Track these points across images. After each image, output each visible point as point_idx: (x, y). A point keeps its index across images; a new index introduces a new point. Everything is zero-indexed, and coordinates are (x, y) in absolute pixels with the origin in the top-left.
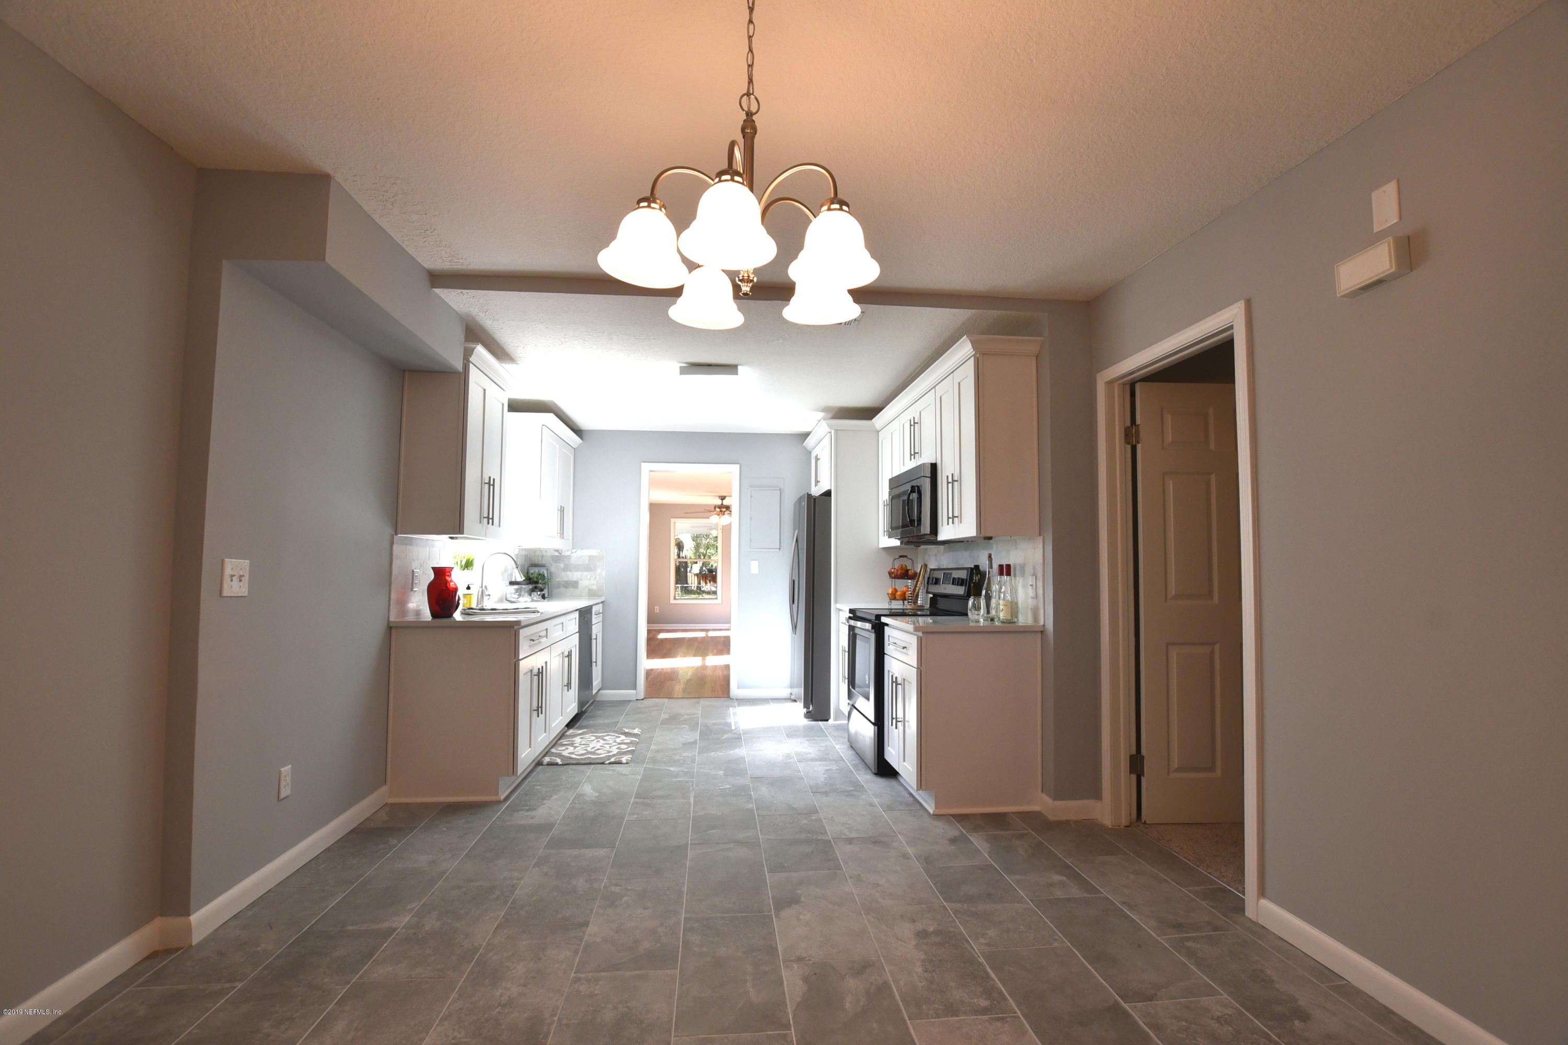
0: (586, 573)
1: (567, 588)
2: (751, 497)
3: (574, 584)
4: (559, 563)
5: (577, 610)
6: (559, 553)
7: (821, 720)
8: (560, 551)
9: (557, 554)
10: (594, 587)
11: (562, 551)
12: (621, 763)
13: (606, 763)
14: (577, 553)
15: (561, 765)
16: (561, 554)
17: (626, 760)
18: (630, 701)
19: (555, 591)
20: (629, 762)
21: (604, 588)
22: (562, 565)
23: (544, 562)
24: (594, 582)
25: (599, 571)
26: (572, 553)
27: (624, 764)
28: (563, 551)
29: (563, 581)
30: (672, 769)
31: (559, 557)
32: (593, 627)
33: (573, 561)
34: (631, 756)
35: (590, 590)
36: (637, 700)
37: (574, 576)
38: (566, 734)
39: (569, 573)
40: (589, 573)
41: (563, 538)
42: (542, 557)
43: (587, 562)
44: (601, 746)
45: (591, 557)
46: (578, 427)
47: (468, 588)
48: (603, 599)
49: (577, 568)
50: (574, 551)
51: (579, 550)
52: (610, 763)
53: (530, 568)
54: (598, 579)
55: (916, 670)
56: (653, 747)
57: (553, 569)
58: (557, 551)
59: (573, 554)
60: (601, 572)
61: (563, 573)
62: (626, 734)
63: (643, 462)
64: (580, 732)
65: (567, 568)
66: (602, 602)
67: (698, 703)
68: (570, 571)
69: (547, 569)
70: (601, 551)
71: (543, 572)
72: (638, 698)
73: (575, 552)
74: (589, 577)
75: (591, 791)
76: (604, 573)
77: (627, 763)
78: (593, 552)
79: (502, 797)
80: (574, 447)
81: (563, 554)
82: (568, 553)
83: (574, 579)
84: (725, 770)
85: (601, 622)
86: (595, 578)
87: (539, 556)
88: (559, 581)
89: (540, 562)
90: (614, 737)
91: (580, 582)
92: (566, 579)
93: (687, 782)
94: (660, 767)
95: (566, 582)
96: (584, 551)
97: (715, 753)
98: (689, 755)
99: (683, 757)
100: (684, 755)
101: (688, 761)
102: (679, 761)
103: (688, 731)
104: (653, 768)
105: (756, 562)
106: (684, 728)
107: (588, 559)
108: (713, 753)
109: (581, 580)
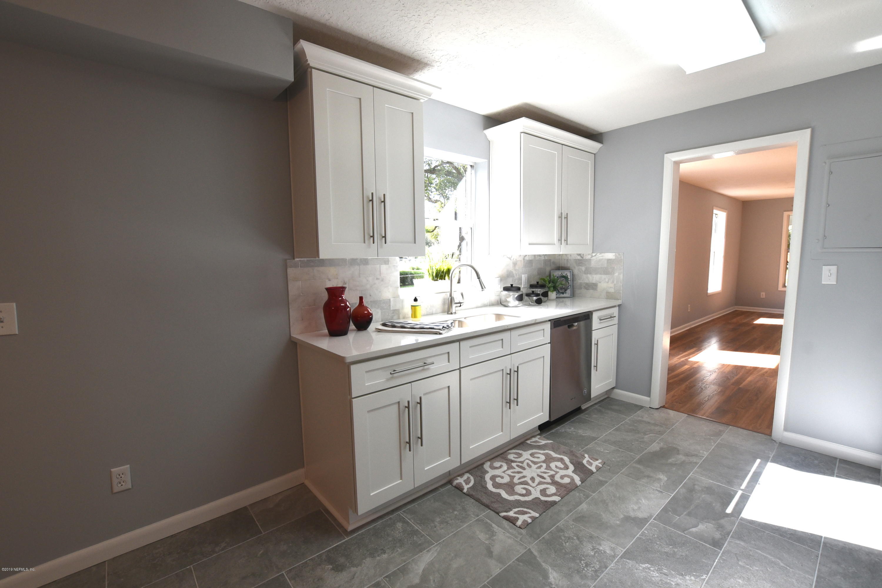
0: (604, 276)
1: (587, 290)
2: (831, 173)
3: (593, 286)
4: (581, 266)
5: (549, 320)
6: (581, 257)
8: (582, 255)
9: (579, 257)
10: (612, 290)
11: (583, 254)
12: (514, 524)
13: (500, 514)
14: (597, 257)
15: (464, 493)
16: (583, 258)
17: (525, 521)
18: (641, 407)
19: (577, 291)
20: (523, 527)
21: (621, 292)
22: (583, 268)
23: (569, 265)
24: (612, 285)
25: (616, 274)
27: (517, 526)
28: (584, 255)
29: (584, 283)
31: (581, 261)
32: (593, 332)
33: (593, 264)
34: (537, 515)
35: (608, 293)
36: (650, 407)
37: (593, 278)
38: (528, 442)
39: (589, 275)
40: (608, 276)
42: (567, 260)
43: (606, 265)
44: (532, 478)
45: (609, 261)
47: (416, 300)
48: (619, 302)
49: (596, 271)
50: (594, 254)
51: (598, 254)
52: (506, 518)
53: (552, 271)
54: (615, 283)
57: (576, 272)
58: (579, 255)
59: (593, 258)
60: (618, 275)
61: (584, 276)
62: (580, 467)
63: (666, 152)
64: (543, 442)
65: (588, 271)
66: (619, 306)
67: (719, 434)
68: (590, 274)
69: (570, 272)
70: (619, 254)
71: (566, 274)
72: (651, 407)
73: (595, 256)
74: (607, 280)
76: (621, 276)
77: (520, 527)
78: (610, 256)
79: (350, 528)
80: (595, 152)
81: (584, 258)
82: (589, 257)
83: (594, 282)
85: (617, 325)
86: (613, 282)
87: (564, 259)
88: (581, 283)
89: (566, 266)
90: (563, 466)
91: (599, 285)
92: (586, 281)
94: (544, 562)
95: (587, 284)
96: (603, 254)
97: (649, 566)
98: (608, 552)
99: (595, 554)
100: (601, 548)
101: (593, 567)
102: (581, 560)
103: (657, 490)
104: (535, 557)
105: (834, 269)
106: (660, 479)
107: (606, 262)
108: (647, 565)
109: (600, 283)
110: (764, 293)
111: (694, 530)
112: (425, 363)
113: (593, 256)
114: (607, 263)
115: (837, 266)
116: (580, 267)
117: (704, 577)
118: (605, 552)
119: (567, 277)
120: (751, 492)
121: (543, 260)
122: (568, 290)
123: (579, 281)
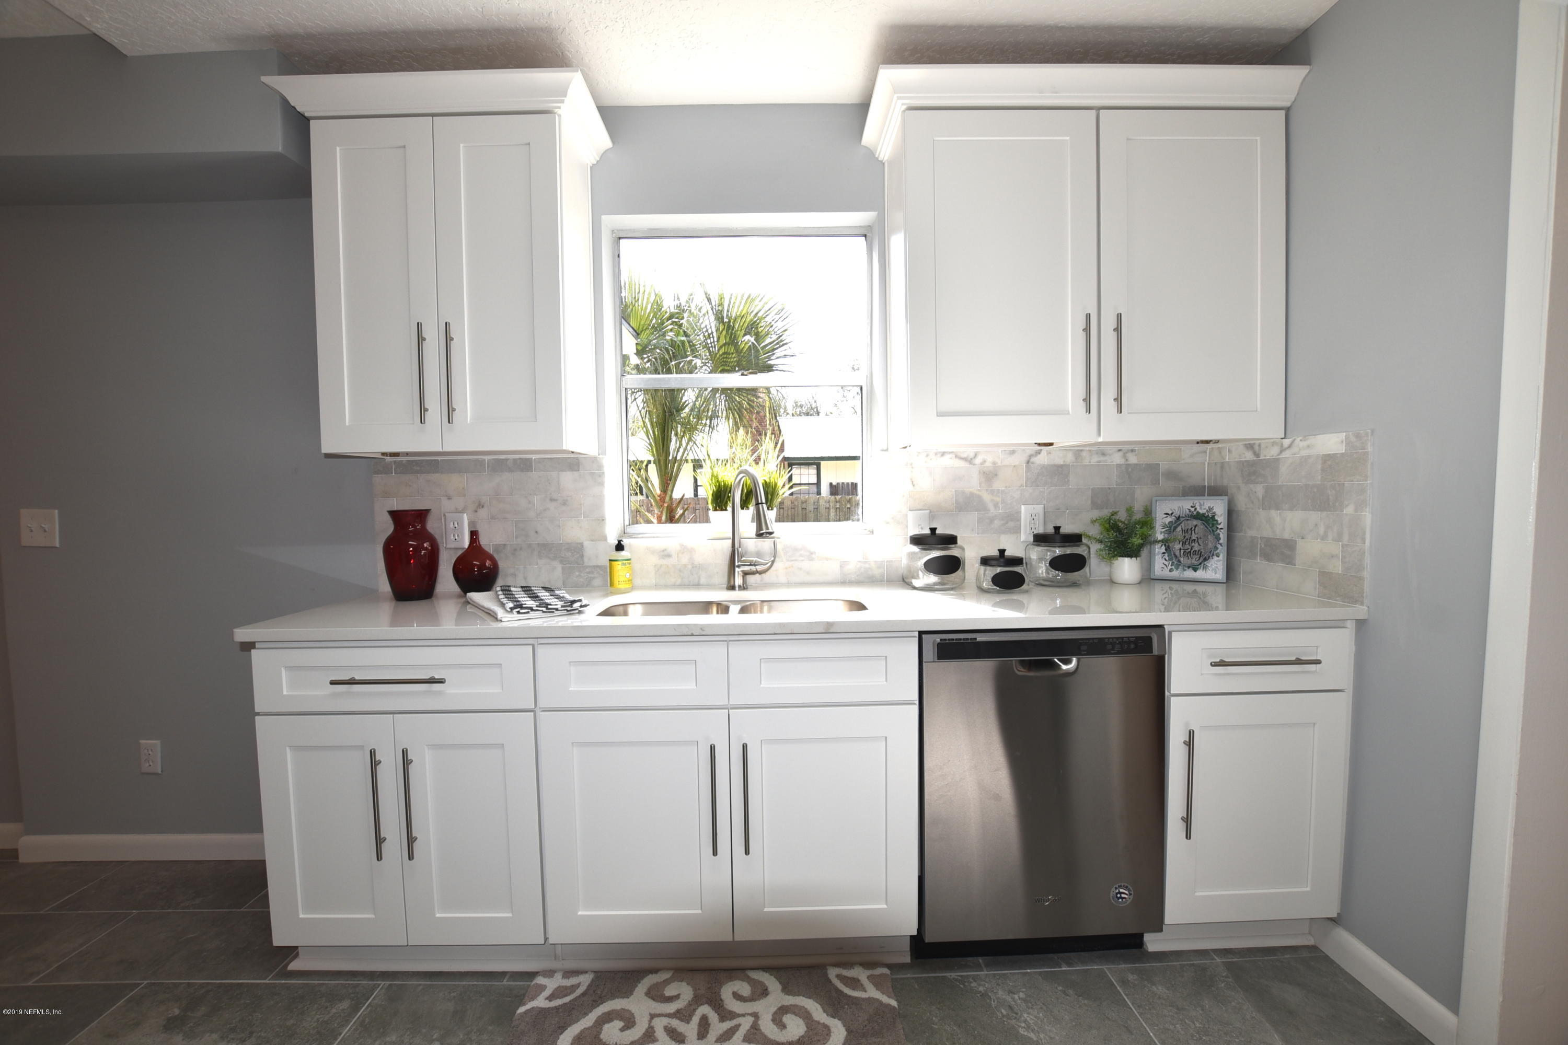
0: (1314, 517)
1: (1269, 561)
3: (1284, 550)
4: (1254, 482)
6: (1254, 451)
8: (1256, 446)
9: (1249, 456)
10: (1337, 567)
11: (1259, 446)
14: (1294, 449)
16: (1257, 455)
19: (1245, 565)
21: (1364, 574)
22: (1259, 490)
23: (1225, 482)
24: (1336, 549)
25: (1351, 508)
26: (1282, 450)
28: (1265, 446)
29: (1262, 538)
31: (1254, 466)
33: (1284, 475)
35: (1323, 574)
37: (1285, 523)
39: (1273, 513)
40: (1325, 513)
42: (1223, 466)
43: (1319, 478)
45: (1329, 461)
48: (1361, 611)
49: (1292, 498)
50: (1286, 442)
51: (1300, 439)
54: (1346, 538)
57: (1240, 500)
58: (1252, 447)
59: (1284, 455)
60: (1359, 512)
61: (1262, 515)
65: (1273, 500)
66: (1359, 622)
68: (1278, 509)
69: (1226, 501)
70: (1355, 436)
71: (1211, 508)
73: (1290, 446)
74: (1322, 530)
76: (1366, 518)
81: (1264, 456)
82: (1273, 452)
83: (1287, 535)
86: (1339, 538)
88: (1254, 538)
89: (1217, 482)
91: (1300, 544)
92: (1267, 533)
95: (1268, 541)
96: (1311, 440)
107: (1320, 467)
109: (1303, 538)
113: (1285, 449)
114: (1323, 470)
116: (1252, 486)
119: (1213, 517)
121: (1119, 466)
122: (1215, 558)
123: (1251, 533)
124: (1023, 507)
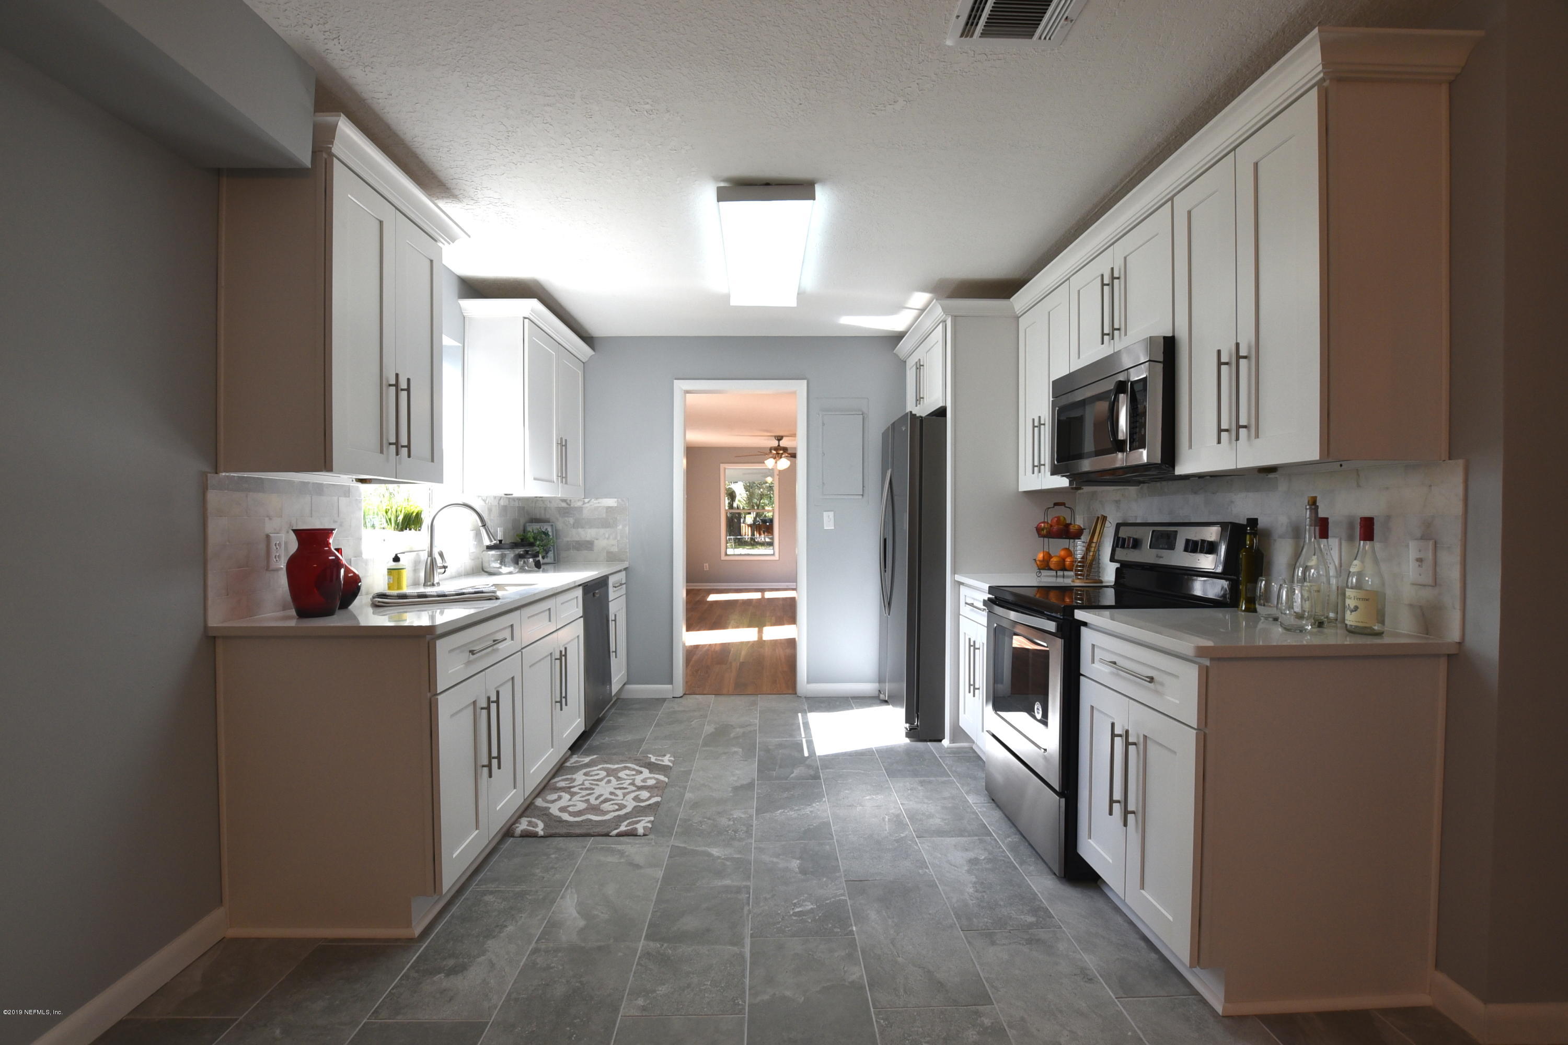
0: (602, 531)
1: (578, 550)
2: (823, 424)
3: (588, 545)
4: (568, 517)
5: (579, 585)
6: (567, 504)
7: (931, 741)
8: (568, 501)
9: (564, 505)
10: (615, 549)
11: (570, 501)
12: (636, 835)
13: (611, 834)
14: (591, 503)
15: (542, 837)
16: (570, 505)
17: (645, 828)
18: (664, 700)
19: (563, 554)
20: (647, 833)
21: (628, 550)
22: (571, 520)
23: (548, 516)
24: (615, 542)
25: (620, 527)
26: (584, 503)
27: (640, 836)
28: (572, 501)
29: (573, 541)
30: (715, 852)
31: (567, 509)
32: (610, 603)
33: (586, 513)
34: (652, 818)
35: (609, 553)
36: (673, 697)
37: (587, 534)
38: (568, 764)
39: (580, 530)
40: (608, 529)
41: (566, 483)
42: (545, 509)
43: (604, 516)
44: (611, 793)
45: (609, 509)
46: (589, 334)
47: (396, 559)
48: (626, 565)
49: (591, 523)
50: (586, 500)
51: (593, 500)
52: (618, 835)
53: (528, 524)
54: (619, 538)
55: (1195, 732)
56: (688, 796)
57: (560, 525)
58: (564, 501)
59: (585, 506)
60: (623, 528)
61: (574, 531)
62: (653, 767)
63: (676, 379)
64: (587, 760)
65: (578, 524)
66: (625, 569)
67: (754, 703)
68: (582, 528)
69: (552, 525)
70: (623, 500)
71: (546, 529)
72: (674, 696)
73: (588, 502)
74: (607, 536)
75: (575, 914)
76: (627, 529)
77: (644, 835)
78: (611, 502)
79: (417, 931)
80: (584, 361)
81: (572, 506)
82: (579, 504)
83: (588, 539)
84: (800, 858)
85: (625, 596)
86: (615, 538)
87: (540, 507)
88: (568, 541)
89: (543, 516)
90: (634, 773)
91: (596, 542)
92: (577, 539)
93: (739, 890)
94: (696, 847)
95: (577, 542)
96: (600, 500)
97: (782, 810)
98: (743, 816)
99: (734, 822)
100: (735, 817)
101: (742, 830)
102: (727, 831)
103: (741, 760)
104: (685, 848)
105: (831, 514)
106: (735, 753)
107: (605, 511)
108: (780, 811)
109: (597, 540)
110: (707, 564)
111: (792, 775)
112: (494, 641)
113: (586, 503)
114: (606, 512)
115: (833, 512)
116: (566, 518)
117: (824, 800)
118: (741, 817)
119: (548, 533)
120: (811, 736)
121: (517, 507)
122: (550, 552)
123: (566, 539)
124: (498, 529)
